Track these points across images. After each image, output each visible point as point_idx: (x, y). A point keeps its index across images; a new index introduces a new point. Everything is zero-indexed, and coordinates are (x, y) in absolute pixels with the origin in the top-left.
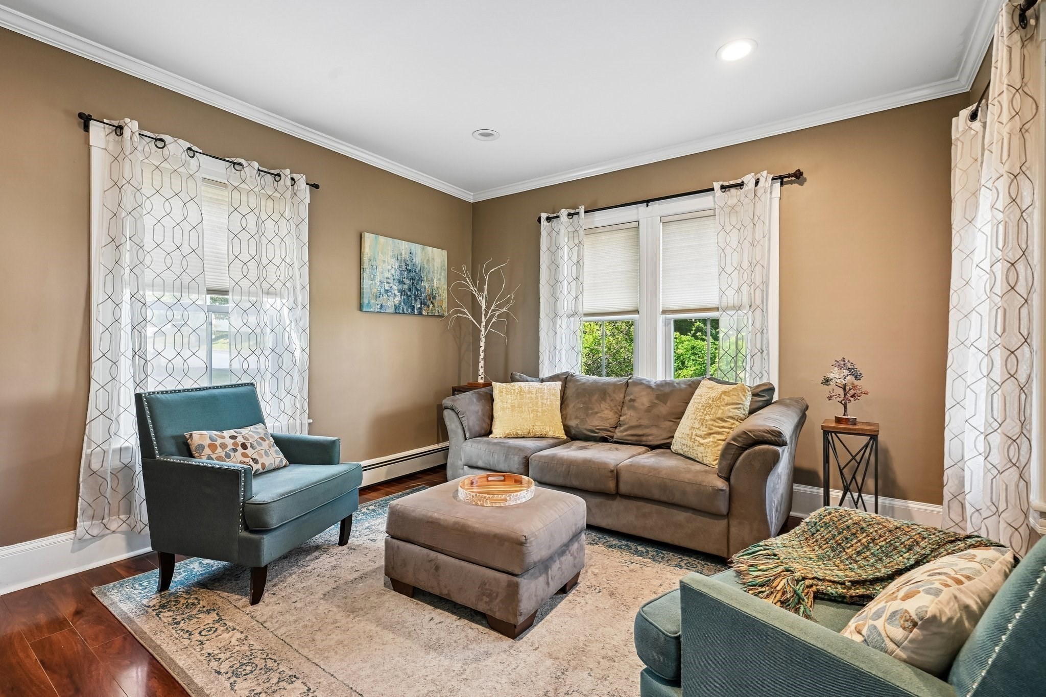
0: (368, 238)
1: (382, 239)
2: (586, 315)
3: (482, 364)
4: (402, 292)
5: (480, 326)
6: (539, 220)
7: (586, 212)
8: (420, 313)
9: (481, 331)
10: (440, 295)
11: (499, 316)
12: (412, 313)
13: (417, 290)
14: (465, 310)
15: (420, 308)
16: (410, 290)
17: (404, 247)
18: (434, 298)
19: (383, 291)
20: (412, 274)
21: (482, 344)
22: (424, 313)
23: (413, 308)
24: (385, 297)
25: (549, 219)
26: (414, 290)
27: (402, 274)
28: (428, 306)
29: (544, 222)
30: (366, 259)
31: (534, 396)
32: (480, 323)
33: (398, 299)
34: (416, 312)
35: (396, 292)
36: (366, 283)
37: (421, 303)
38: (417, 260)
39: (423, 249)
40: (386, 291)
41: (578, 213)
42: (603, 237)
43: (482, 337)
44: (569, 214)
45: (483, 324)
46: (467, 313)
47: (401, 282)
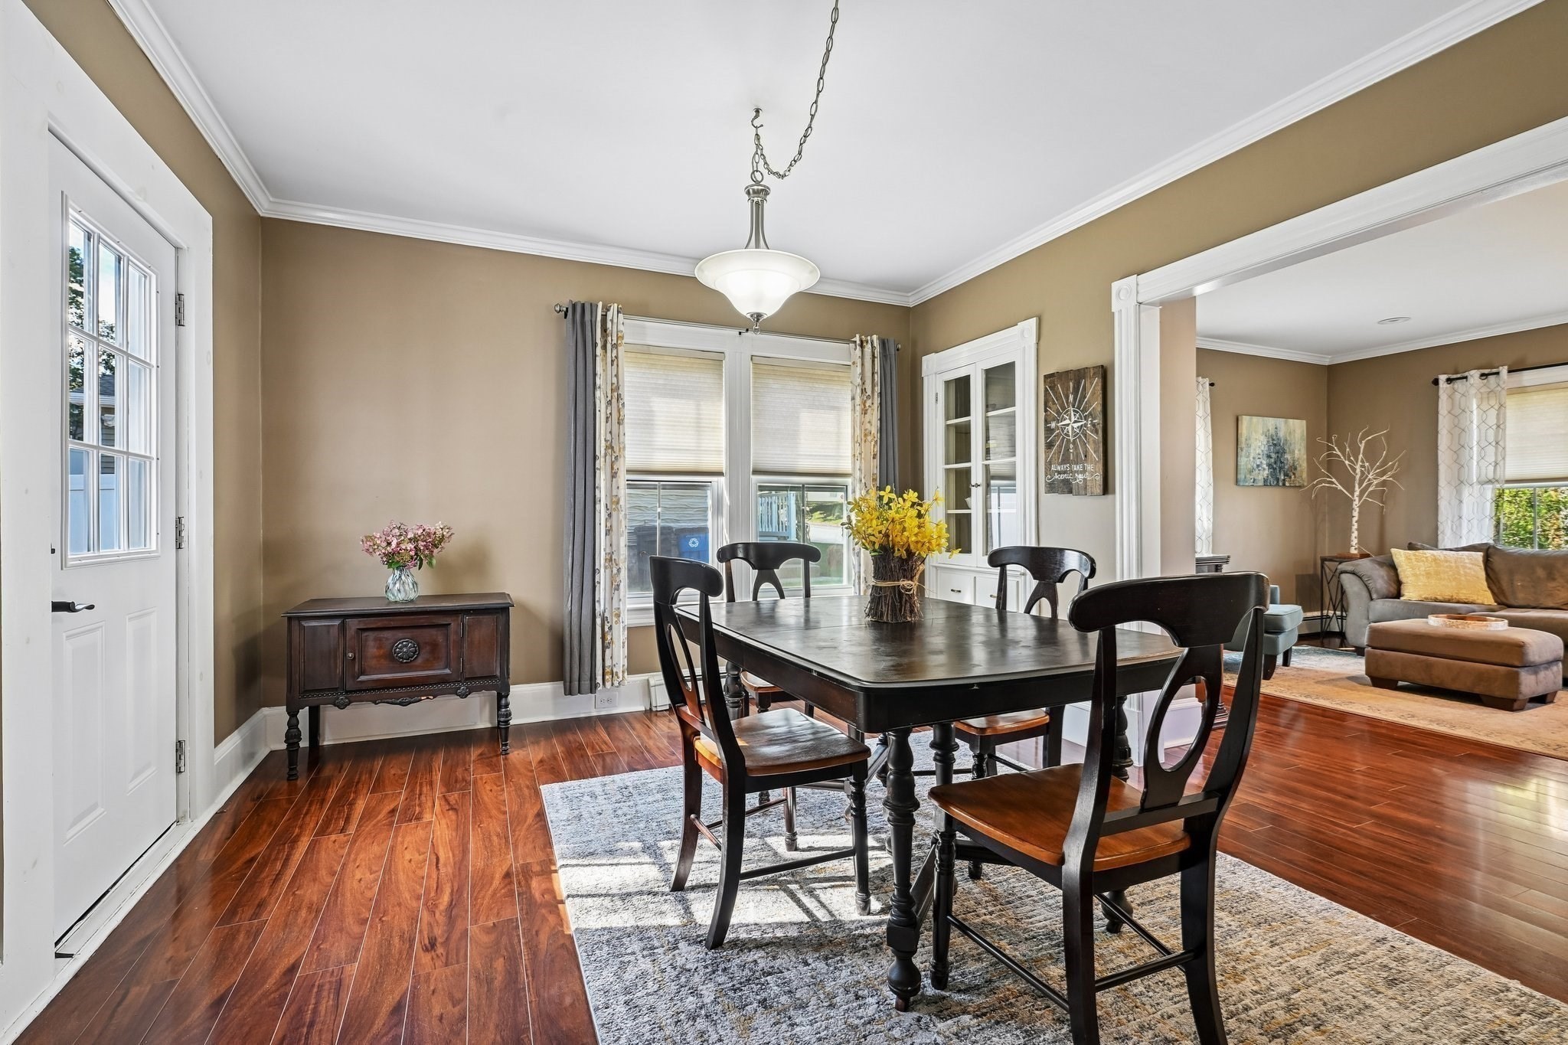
0: (1245, 421)
1: (1255, 419)
2: (1508, 482)
3: (1355, 534)
4: (1269, 465)
5: (1353, 496)
6: (1436, 382)
7: (1509, 372)
8: (1284, 485)
9: (1352, 501)
10: (1300, 466)
11: (1377, 486)
12: (1277, 485)
13: (1281, 462)
14: (1334, 480)
15: (1284, 480)
16: (1275, 463)
17: (1271, 422)
18: (1296, 469)
19: (1255, 466)
20: (1277, 448)
21: (1356, 514)
22: (1287, 484)
23: (1278, 480)
24: (1257, 471)
25: (1449, 381)
26: (1278, 463)
27: (1269, 449)
28: (1290, 477)
29: (1442, 384)
30: (1242, 439)
31: (1453, 564)
32: (1352, 492)
33: (1266, 472)
34: (1281, 484)
35: (1265, 466)
36: (1243, 461)
37: (1285, 476)
38: (1281, 434)
39: (1286, 423)
40: (1258, 466)
41: (1498, 373)
42: (1535, 397)
43: (1355, 506)
44: (1482, 375)
45: (1357, 493)
46: (1336, 482)
47: (1269, 457)
